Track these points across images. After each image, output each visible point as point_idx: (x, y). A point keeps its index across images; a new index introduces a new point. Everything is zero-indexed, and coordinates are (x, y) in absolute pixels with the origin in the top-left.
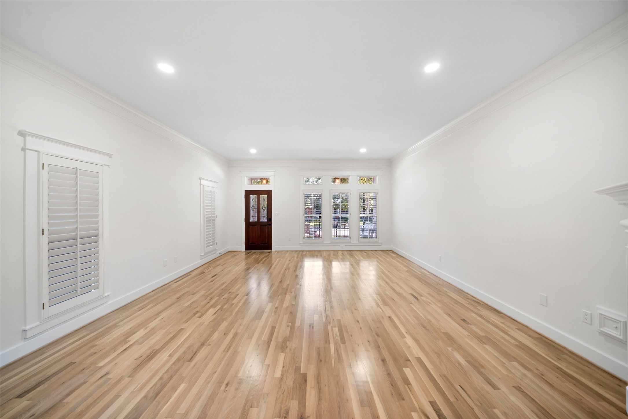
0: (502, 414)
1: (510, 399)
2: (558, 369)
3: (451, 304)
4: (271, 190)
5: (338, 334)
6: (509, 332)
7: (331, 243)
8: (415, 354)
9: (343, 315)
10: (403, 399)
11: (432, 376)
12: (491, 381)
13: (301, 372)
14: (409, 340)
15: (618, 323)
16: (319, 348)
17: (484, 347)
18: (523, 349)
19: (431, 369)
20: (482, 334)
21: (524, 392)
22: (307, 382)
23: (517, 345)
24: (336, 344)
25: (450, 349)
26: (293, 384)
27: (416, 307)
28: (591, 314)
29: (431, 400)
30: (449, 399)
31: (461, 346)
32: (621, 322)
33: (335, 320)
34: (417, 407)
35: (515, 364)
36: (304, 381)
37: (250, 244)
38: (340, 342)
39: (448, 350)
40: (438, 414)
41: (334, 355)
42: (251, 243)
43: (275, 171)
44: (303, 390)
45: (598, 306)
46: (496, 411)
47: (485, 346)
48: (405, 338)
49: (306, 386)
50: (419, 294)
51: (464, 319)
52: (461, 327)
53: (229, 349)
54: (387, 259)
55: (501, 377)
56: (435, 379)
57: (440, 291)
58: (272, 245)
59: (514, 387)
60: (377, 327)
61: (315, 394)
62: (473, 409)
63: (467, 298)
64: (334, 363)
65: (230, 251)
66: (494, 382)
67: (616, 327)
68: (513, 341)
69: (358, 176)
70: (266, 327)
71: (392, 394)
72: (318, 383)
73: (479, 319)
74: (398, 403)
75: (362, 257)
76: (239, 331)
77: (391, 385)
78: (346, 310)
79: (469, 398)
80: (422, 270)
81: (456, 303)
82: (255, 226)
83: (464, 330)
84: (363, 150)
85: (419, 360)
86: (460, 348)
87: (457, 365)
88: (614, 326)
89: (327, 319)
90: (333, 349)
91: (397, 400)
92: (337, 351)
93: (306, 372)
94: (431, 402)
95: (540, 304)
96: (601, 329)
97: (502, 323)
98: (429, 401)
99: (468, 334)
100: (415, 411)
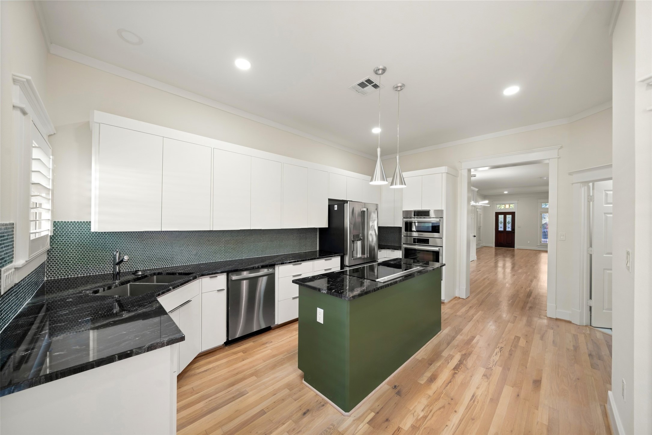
42: (499, 243)
58: (515, 245)
82: (503, 233)
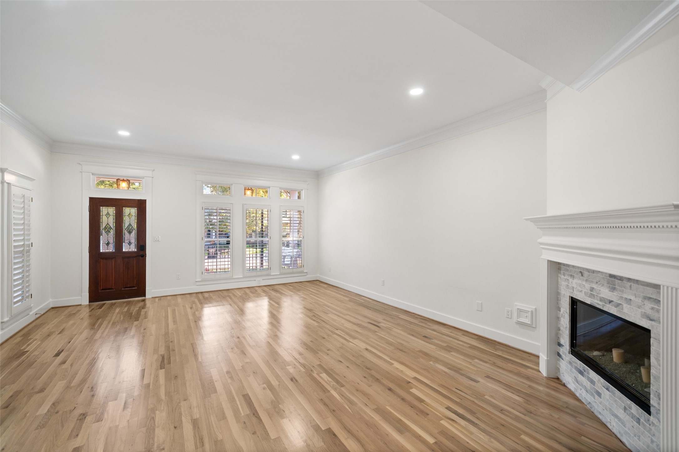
0: (490, 397)
1: (488, 386)
2: (499, 356)
3: (407, 325)
4: (145, 200)
5: (330, 380)
6: (459, 338)
7: (244, 277)
8: (411, 375)
9: (319, 359)
10: (428, 415)
11: (434, 389)
12: (471, 378)
13: (323, 429)
14: (396, 365)
15: (528, 313)
16: (321, 399)
17: (452, 355)
18: (474, 349)
19: (430, 383)
20: (445, 345)
21: (492, 378)
22: (336, 434)
23: (469, 347)
24: (336, 390)
25: (431, 363)
26: (324, 443)
27: (382, 334)
28: (511, 310)
29: (446, 406)
30: (456, 401)
31: (437, 358)
32: (529, 311)
33: (315, 366)
34: (441, 416)
35: (476, 360)
36: (334, 436)
37: (100, 291)
38: (339, 387)
39: (431, 364)
40: (457, 414)
41: (342, 401)
43: (154, 170)
44: (339, 445)
45: (516, 303)
46: (486, 397)
47: (451, 353)
48: (393, 364)
49: (339, 439)
50: (376, 321)
51: (425, 336)
52: (427, 343)
53: (202, 442)
54: (322, 291)
55: (475, 373)
56: (438, 390)
57: (391, 315)
58: (146, 288)
59: (485, 377)
60: (363, 362)
61: (355, 443)
62: (473, 401)
63: (416, 318)
64: (349, 408)
65: (52, 308)
66: (474, 378)
67: (526, 316)
68: (465, 345)
69: (280, 188)
70: (234, 398)
71: (417, 414)
72: (349, 432)
73: (435, 333)
74: (426, 419)
75: (290, 291)
76: (196, 416)
77: (411, 408)
78: (318, 353)
79: (466, 395)
80: (363, 298)
81: (410, 324)
82: (112, 259)
83: (430, 345)
84: (296, 157)
85: (415, 378)
86: (437, 360)
87: (444, 374)
88: (526, 315)
89: (305, 368)
90: (337, 395)
91: (423, 417)
92: (343, 396)
93: (328, 428)
94: (447, 408)
95: (477, 310)
96: (518, 320)
97: (451, 332)
98: (445, 408)
99: (436, 347)
100: (442, 419)
